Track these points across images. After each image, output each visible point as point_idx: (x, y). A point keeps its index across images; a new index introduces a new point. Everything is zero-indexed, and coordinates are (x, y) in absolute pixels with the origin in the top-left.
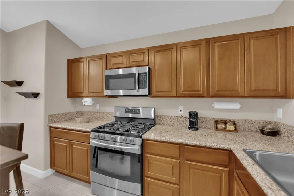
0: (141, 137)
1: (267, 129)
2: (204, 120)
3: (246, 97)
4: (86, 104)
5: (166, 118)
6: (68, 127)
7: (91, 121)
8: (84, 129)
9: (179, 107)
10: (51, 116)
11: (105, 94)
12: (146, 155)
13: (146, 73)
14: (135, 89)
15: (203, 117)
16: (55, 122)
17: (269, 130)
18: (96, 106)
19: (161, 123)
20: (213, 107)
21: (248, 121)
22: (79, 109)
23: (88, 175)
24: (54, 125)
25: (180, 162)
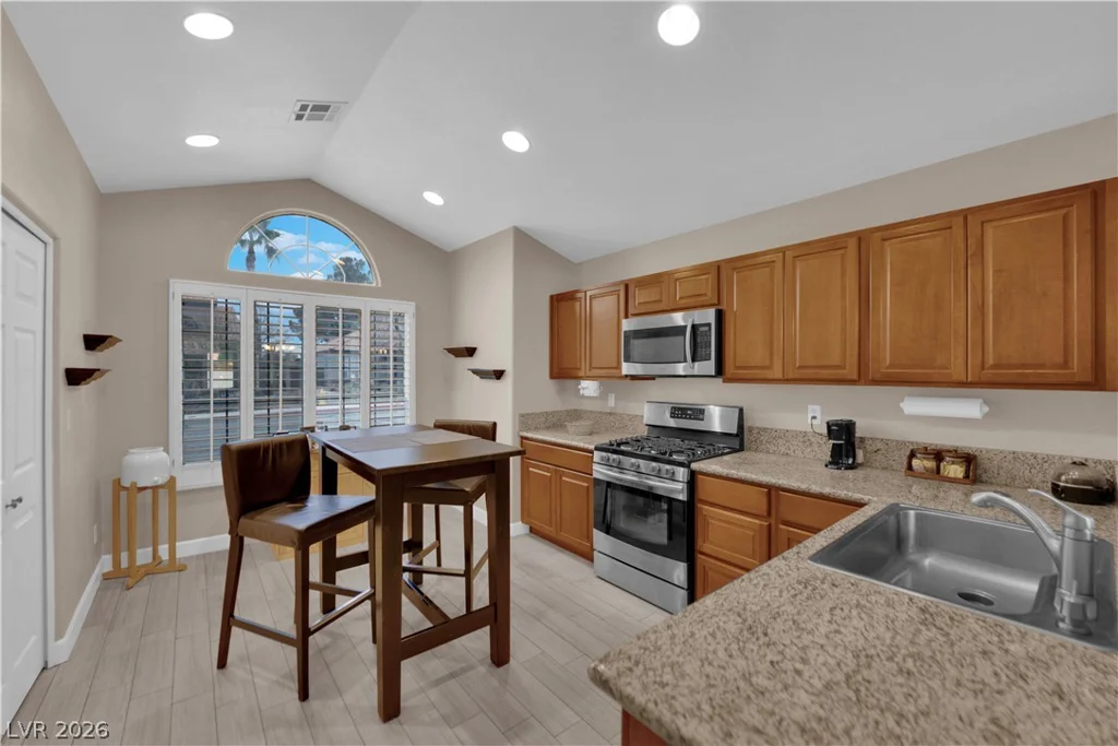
0: (688, 466)
1: (1067, 482)
2: (880, 445)
3: (971, 383)
4: (586, 393)
5: (774, 434)
6: (553, 439)
7: (597, 433)
8: (581, 445)
9: (810, 407)
10: (522, 416)
11: (624, 372)
12: (699, 505)
13: (709, 325)
14: (685, 361)
15: (880, 437)
16: (529, 430)
17: (1073, 483)
18: (607, 400)
19: (761, 447)
20: (902, 410)
21: (1020, 456)
22: (573, 404)
23: (589, 538)
24: (529, 435)
25: (770, 525)
